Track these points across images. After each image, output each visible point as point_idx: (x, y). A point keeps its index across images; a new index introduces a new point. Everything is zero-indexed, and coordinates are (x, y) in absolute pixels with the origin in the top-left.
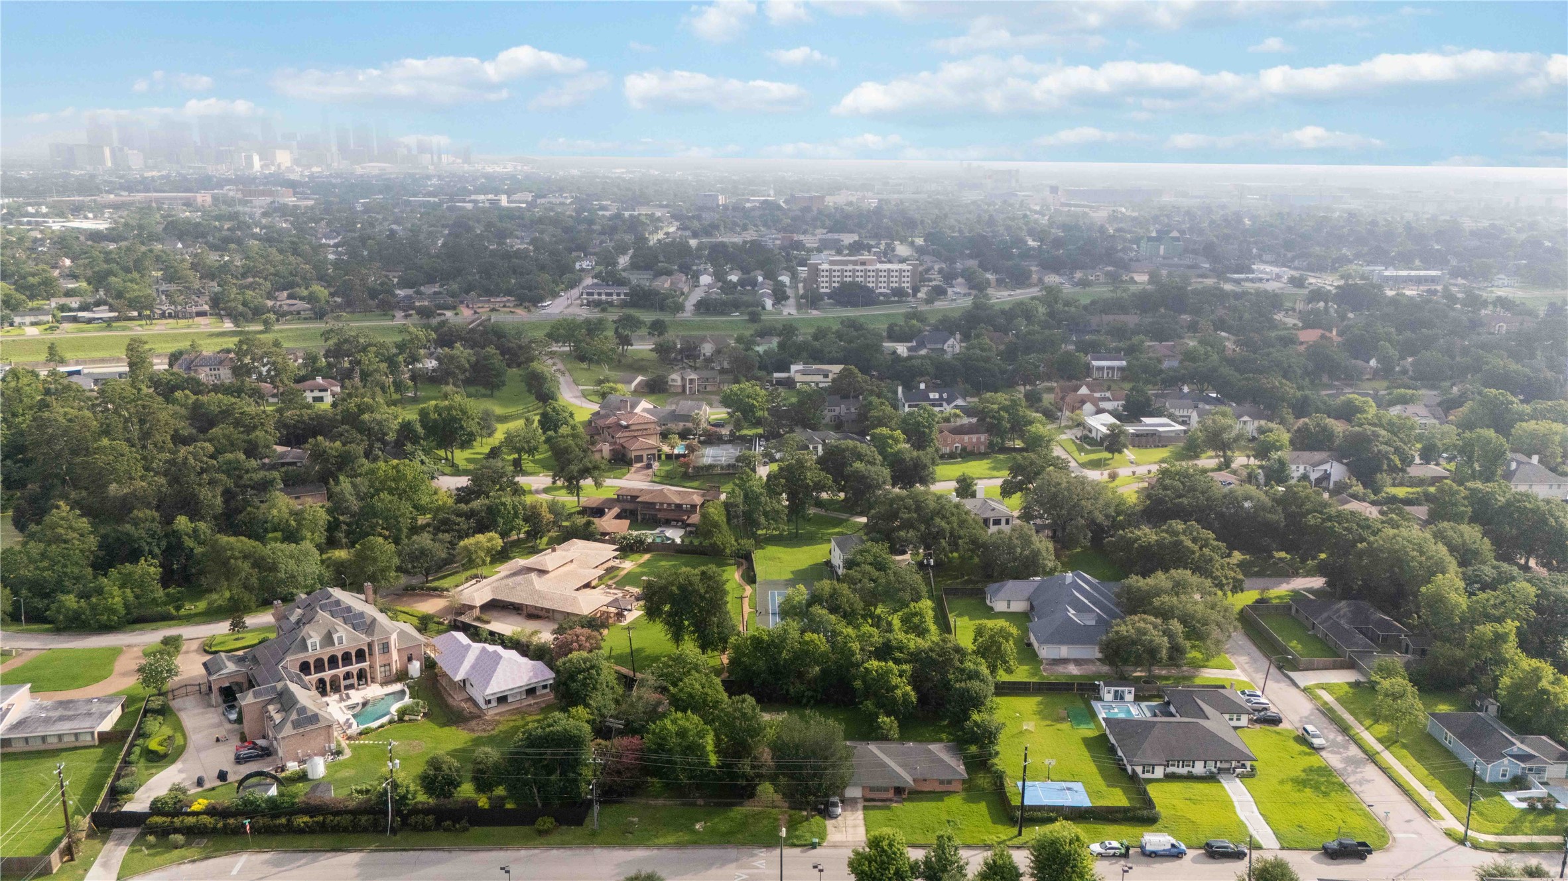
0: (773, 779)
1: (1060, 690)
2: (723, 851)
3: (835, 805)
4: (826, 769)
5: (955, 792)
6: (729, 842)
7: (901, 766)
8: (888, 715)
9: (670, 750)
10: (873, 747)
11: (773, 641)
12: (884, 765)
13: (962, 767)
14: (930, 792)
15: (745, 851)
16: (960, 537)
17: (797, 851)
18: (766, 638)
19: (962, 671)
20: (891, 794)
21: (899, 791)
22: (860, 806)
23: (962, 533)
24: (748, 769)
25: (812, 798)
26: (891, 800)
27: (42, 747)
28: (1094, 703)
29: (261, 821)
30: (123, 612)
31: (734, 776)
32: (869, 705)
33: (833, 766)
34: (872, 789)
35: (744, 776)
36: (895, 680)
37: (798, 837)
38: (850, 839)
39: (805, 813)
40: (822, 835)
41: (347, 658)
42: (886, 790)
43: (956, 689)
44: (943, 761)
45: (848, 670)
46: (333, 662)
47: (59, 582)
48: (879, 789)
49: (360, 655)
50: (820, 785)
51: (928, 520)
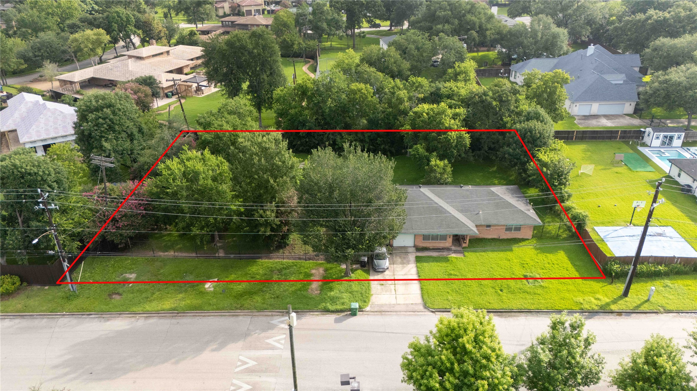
0: (302, 228)
1: (603, 138)
2: (232, 319)
3: (381, 257)
4: (369, 215)
5: (523, 240)
6: (242, 307)
7: (461, 211)
8: (441, 158)
9: (175, 194)
10: (426, 190)
11: (318, 90)
12: (439, 210)
13: (532, 211)
14: (493, 240)
15: (261, 320)
16: (487, 30)
17: (330, 318)
18: (310, 85)
19: (519, 114)
20: (448, 243)
21: (458, 239)
22: (412, 257)
23: (489, 26)
24: (271, 216)
25: (350, 252)
26: (448, 249)
28: (641, 149)
31: (254, 225)
32: (420, 148)
33: (379, 210)
34: (426, 238)
35: (267, 224)
36: (448, 122)
37: (333, 300)
38: (401, 301)
39: (344, 266)
40: (365, 298)
42: (443, 238)
43: (516, 131)
44: (510, 205)
45: (395, 118)
48: (435, 238)
50: (362, 235)
51: (460, 17)
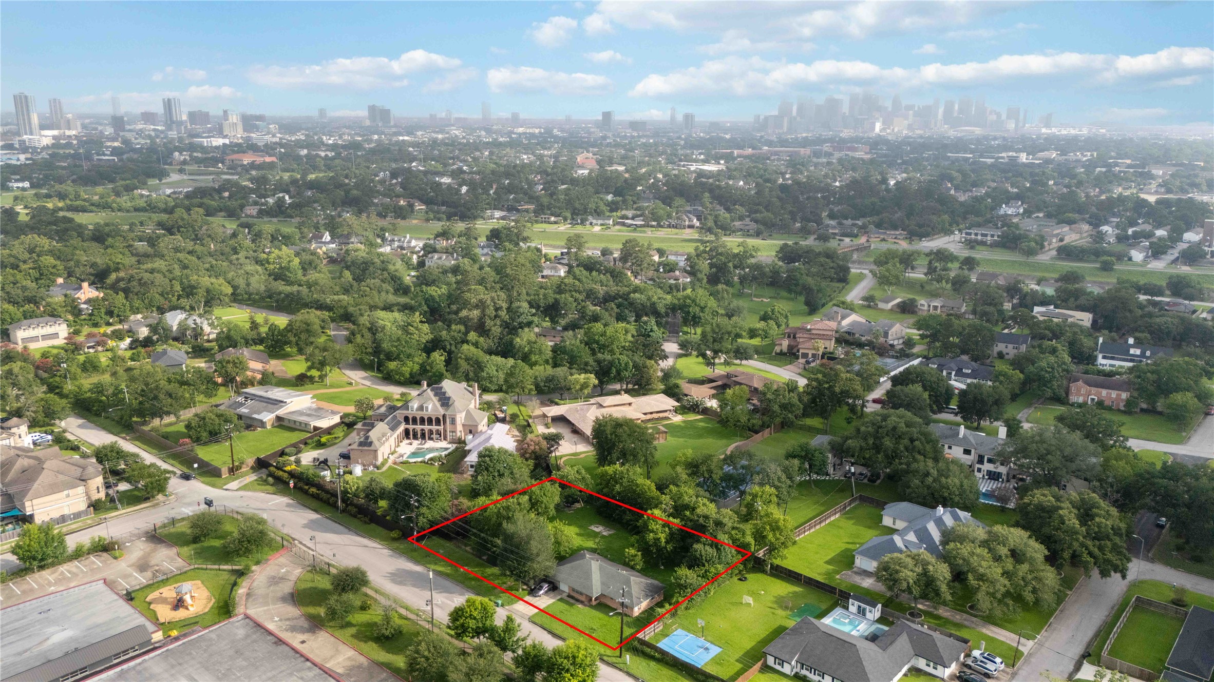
1: (825, 590)
6: (463, 583)
7: (602, 582)
8: (639, 550)
10: (596, 563)
12: (589, 576)
14: (613, 609)
15: (464, 591)
20: (584, 598)
22: (559, 597)
26: (582, 602)
27: (294, 426)
29: (300, 484)
30: (408, 376)
34: (573, 590)
41: (430, 421)
42: (581, 594)
46: (422, 421)
47: (399, 355)
48: (577, 592)
49: (438, 422)
